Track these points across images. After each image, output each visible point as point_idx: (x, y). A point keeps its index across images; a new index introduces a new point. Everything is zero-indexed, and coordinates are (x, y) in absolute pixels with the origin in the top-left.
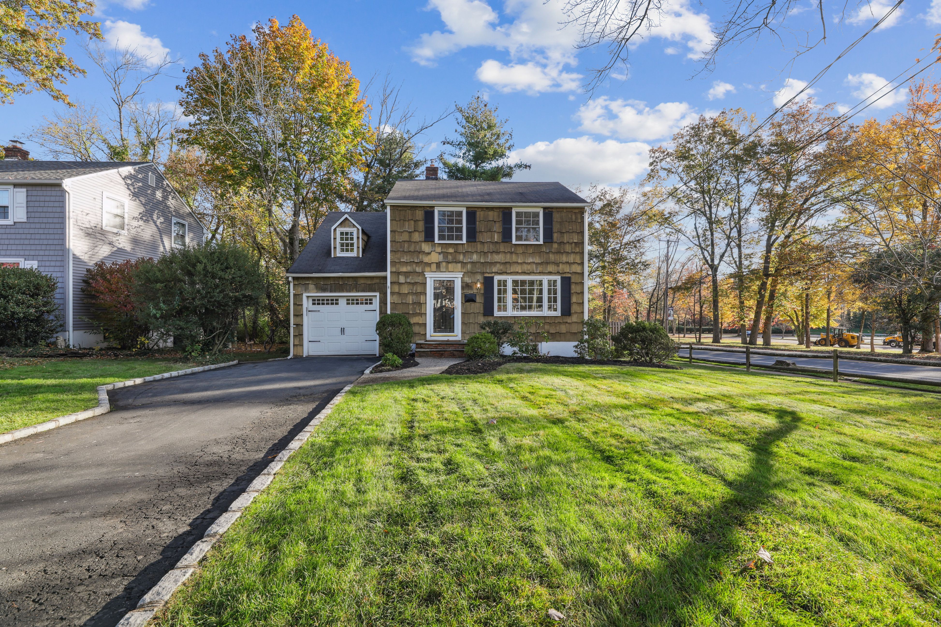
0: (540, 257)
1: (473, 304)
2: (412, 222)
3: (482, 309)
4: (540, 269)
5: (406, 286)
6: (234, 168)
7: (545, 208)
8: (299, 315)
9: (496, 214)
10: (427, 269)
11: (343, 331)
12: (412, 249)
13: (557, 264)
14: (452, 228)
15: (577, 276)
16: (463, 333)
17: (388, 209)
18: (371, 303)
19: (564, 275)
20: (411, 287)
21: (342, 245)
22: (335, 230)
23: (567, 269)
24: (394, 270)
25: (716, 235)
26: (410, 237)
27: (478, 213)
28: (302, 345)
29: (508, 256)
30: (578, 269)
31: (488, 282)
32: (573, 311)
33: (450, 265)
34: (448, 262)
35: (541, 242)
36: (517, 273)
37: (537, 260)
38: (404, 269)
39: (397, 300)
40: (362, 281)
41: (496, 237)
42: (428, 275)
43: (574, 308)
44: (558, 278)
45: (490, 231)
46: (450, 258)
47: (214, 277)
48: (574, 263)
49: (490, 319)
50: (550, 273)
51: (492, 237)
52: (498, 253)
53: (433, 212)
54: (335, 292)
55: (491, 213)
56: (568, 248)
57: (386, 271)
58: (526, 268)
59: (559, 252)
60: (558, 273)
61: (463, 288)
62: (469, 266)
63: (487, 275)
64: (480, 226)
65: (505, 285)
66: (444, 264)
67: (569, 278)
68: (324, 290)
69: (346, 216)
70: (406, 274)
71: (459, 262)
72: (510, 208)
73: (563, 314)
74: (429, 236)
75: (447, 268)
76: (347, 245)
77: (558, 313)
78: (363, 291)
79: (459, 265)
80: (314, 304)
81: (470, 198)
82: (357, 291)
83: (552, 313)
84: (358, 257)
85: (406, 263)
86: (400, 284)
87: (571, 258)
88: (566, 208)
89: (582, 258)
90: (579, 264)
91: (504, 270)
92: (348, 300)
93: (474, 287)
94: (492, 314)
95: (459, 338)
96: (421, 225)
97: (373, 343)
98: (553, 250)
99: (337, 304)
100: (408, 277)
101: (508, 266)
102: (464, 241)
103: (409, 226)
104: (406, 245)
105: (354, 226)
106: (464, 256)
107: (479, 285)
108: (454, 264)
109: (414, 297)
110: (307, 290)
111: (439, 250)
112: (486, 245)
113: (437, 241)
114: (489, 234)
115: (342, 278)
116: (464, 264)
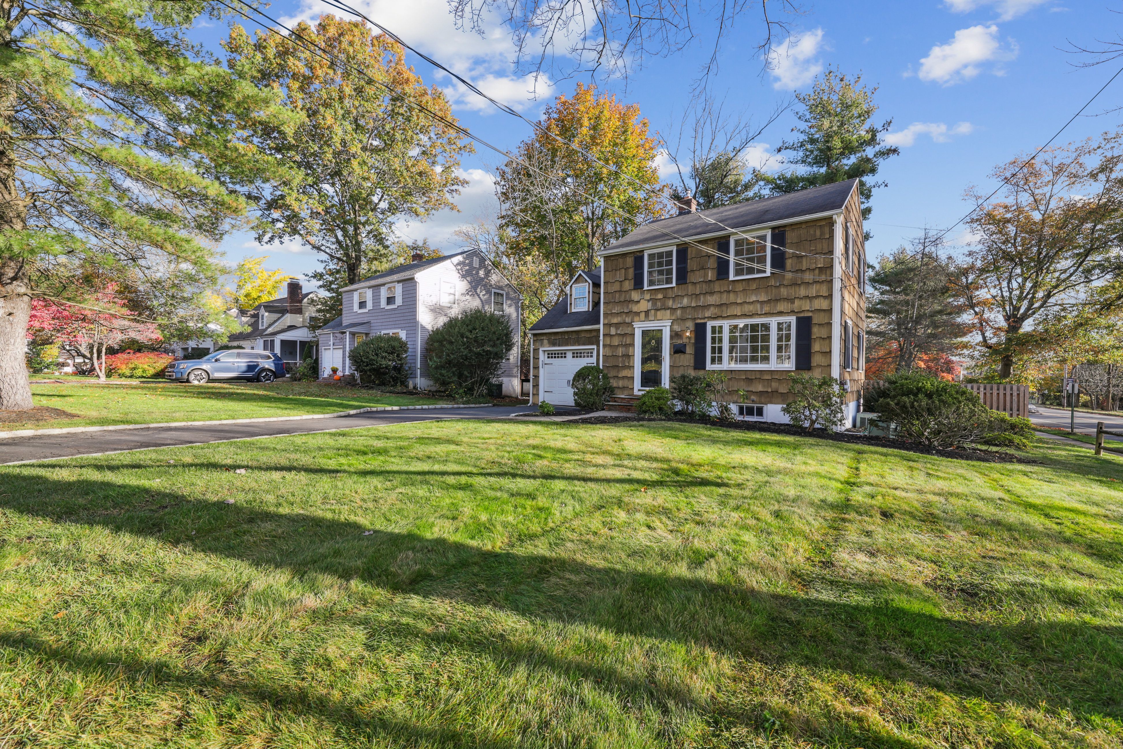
0: (767, 293)
1: (682, 356)
2: (623, 271)
3: (692, 361)
4: (766, 309)
5: (617, 338)
7: (773, 229)
8: (536, 368)
9: (711, 246)
10: (636, 318)
11: (569, 382)
12: (622, 299)
13: (792, 301)
15: (822, 314)
18: (592, 356)
19: (802, 315)
20: (620, 338)
21: (576, 300)
22: (571, 286)
23: (806, 306)
24: (606, 322)
26: (621, 286)
27: (690, 250)
28: (538, 394)
29: (725, 296)
30: (824, 304)
31: (700, 330)
32: (814, 363)
33: (659, 313)
34: (657, 310)
35: (768, 274)
36: (735, 317)
37: (763, 298)
38: (615, 320)
39: (608, 352)
40: (583, 335)
41: (711, 275)
42: (636, 325)
43: (816, 360)
44: (792, 319)
45: (703, 268)
46: (659, 304)
48: (817, 297)
49: (701, 373)
50: (781, 313)
51: (706, 275)
52: (712, 293)
53: (642, 257)
54: (562, 346)
55: (705, 247)
56: (808, 277)
57: (599, 323)
58: (747, 309)
59: (794, 284)
60: (792, 312)
61: (672, 338)
62: (679, 312)
63: (699, 321)
64: (691, 264)
65: (721, 332)
66: (653, 312)
67: (809, 318)
68: (554, 345)
69: (580, 272)
70: (617, 325)
71: (669, 308)
72: (728, 237)
73: (798, 367)
74: (638, 284)
75: (655, 315)
76: (580, 300)
77: (791, 366)
78: (584, 344)
79: (668, 312)
80: (547, 357)
82: (579, 345)
83: (783, 366)
84: (588, 311)
85: (618, 314)
86: (611, 336)
87: (813, 291)
88: (806, 222)
89: (831, 289)
90: (825, 297)
91: (720, 314)
92: (574, 353)
93: (684, 336)
94: (704, 368)
96: (631, 272)
98: (785, 282)
99: (565, 357)
100: (618, 328)
101: (724, 308)
102: (674, 284)
103: (620, 275)
104: (617, 295)
105: (586, 281)
106: (674, 301)
107: (688, 334)
108: (663, 312)
109: (624, 349)
110: (542, 345)
111: (648, 296)
112: (698, 286)
113: (646, 288)
114: (702, 272)
115: (567, 332)
116: (673, 310)
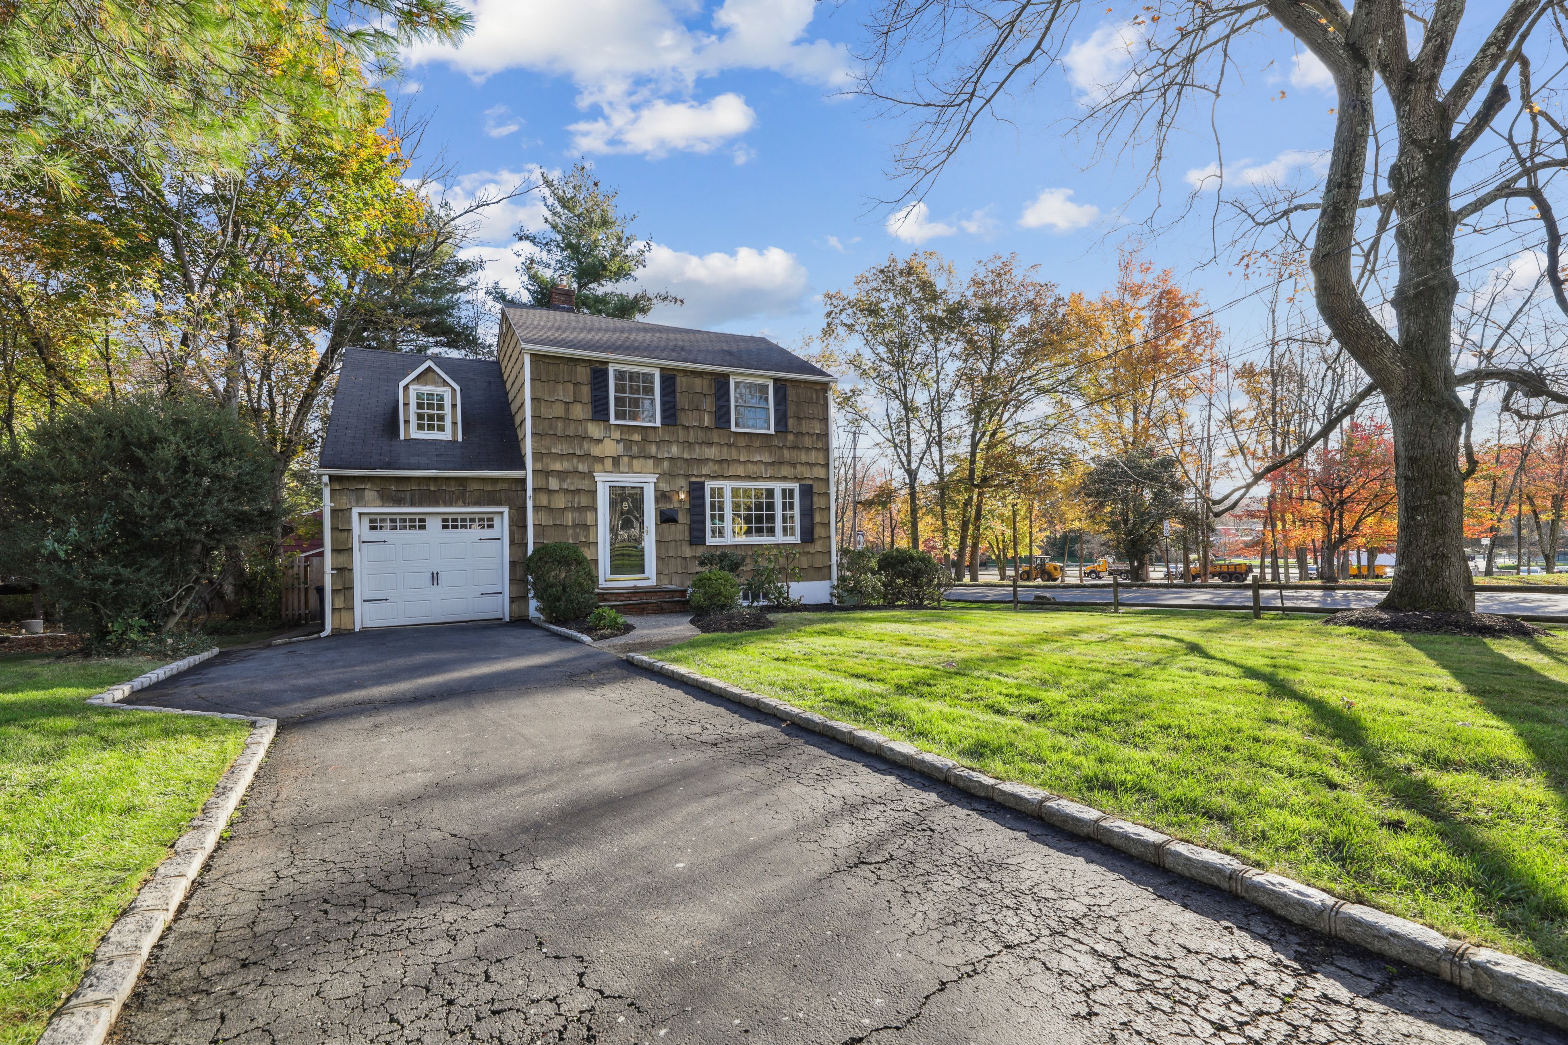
0: (770, 453)
1: (673, 526)
2: (570, 387)
3: (687, 534)
4: (770, 472)
5: (561, 495)
7: (776, 380)
8: (343, 549)
9: (706, 382)
10: (597, 467)
11: (435, 578)
12: (571, 431)
13: (794, 465)
14: (624, 398)
15: (821, 483)
16: (659, 573)
17: (527, 359)
18: (491, 526)
19: (804, 482)
20: (569, 497)
21: (420, 417)
22: (406, 388)
23: (807, 472)
24: (539, 467)
25: (912, 427)
26: (567, 410)
27: (678, 379)
28: (352, 609)
29: (725, 449)
30: (822, 473)
31: (696, 491)
32: (816, 536)
33: (635, 462)
34: (632, 457)
35: (772, 431)
36: (738, 478)
37: (767, 458)
38: (557, 466)
39: (546, 519)
40: (474, 486)
41: (707, 420)
42: (599, 477)
43: (819, 531)
44: (795, 486)
45: (697, 409)
46: (635, 449)
48: (816, 464)
49: (700, 550)
50: (785, 479)
51: (701, 419)
52: (710, 444)
53: (606, 372)
54: (421, 504)
55: (698, 381)
56: (808, 442)
57: (525, 468)
58: (751, 469)
59: (795, 448)
60: (795, 479)
61: (657, 500)
62: (666, 464)
63: (694, 479)
64: (682, 400)
65: (721, 496)
66: (626, 459)
67: (811, 486)
68: (398, 502)
69: (429, 363)
70: (562, 475)
71: (650, 457)
72: (726, 376)
73: (803, 540)
74: (600, 412)
75: (631, 466)
76: (431, 417)
77: (796, 539)
78: (478, 503)
79: (651, 462)
80: (373, 528)
81: (660, 354)
82: (466, 504)
83: (789, 540)
84: (454, 442)
85: (561, 456)
86: (550, 492)
87: (812, 457)
88: (805, 382)
89: (828, 458)
90: (823, 466)
91: (720, 472)
92: (444, 520)
93: (675, 498)
94: (703, 542)
95: (653, 582)
96: (586, 391)
97: (495, 597)
98: (788, 444)
99: (422, 527)
100: (564, 480)
101: (725, 466)
102: (658, 423)
103: (564, 392)
104: (560, 425)
105: (445, 383)
106: (658, 447)
107: (682, 496)
108: (642, 461)
109: (576, 515)
110: (360, 500)
111: (617, 435)
112: (691, 432)
113: (612, 420)
114: (696, 413)
115: (435, 479)
116: (657, 460)
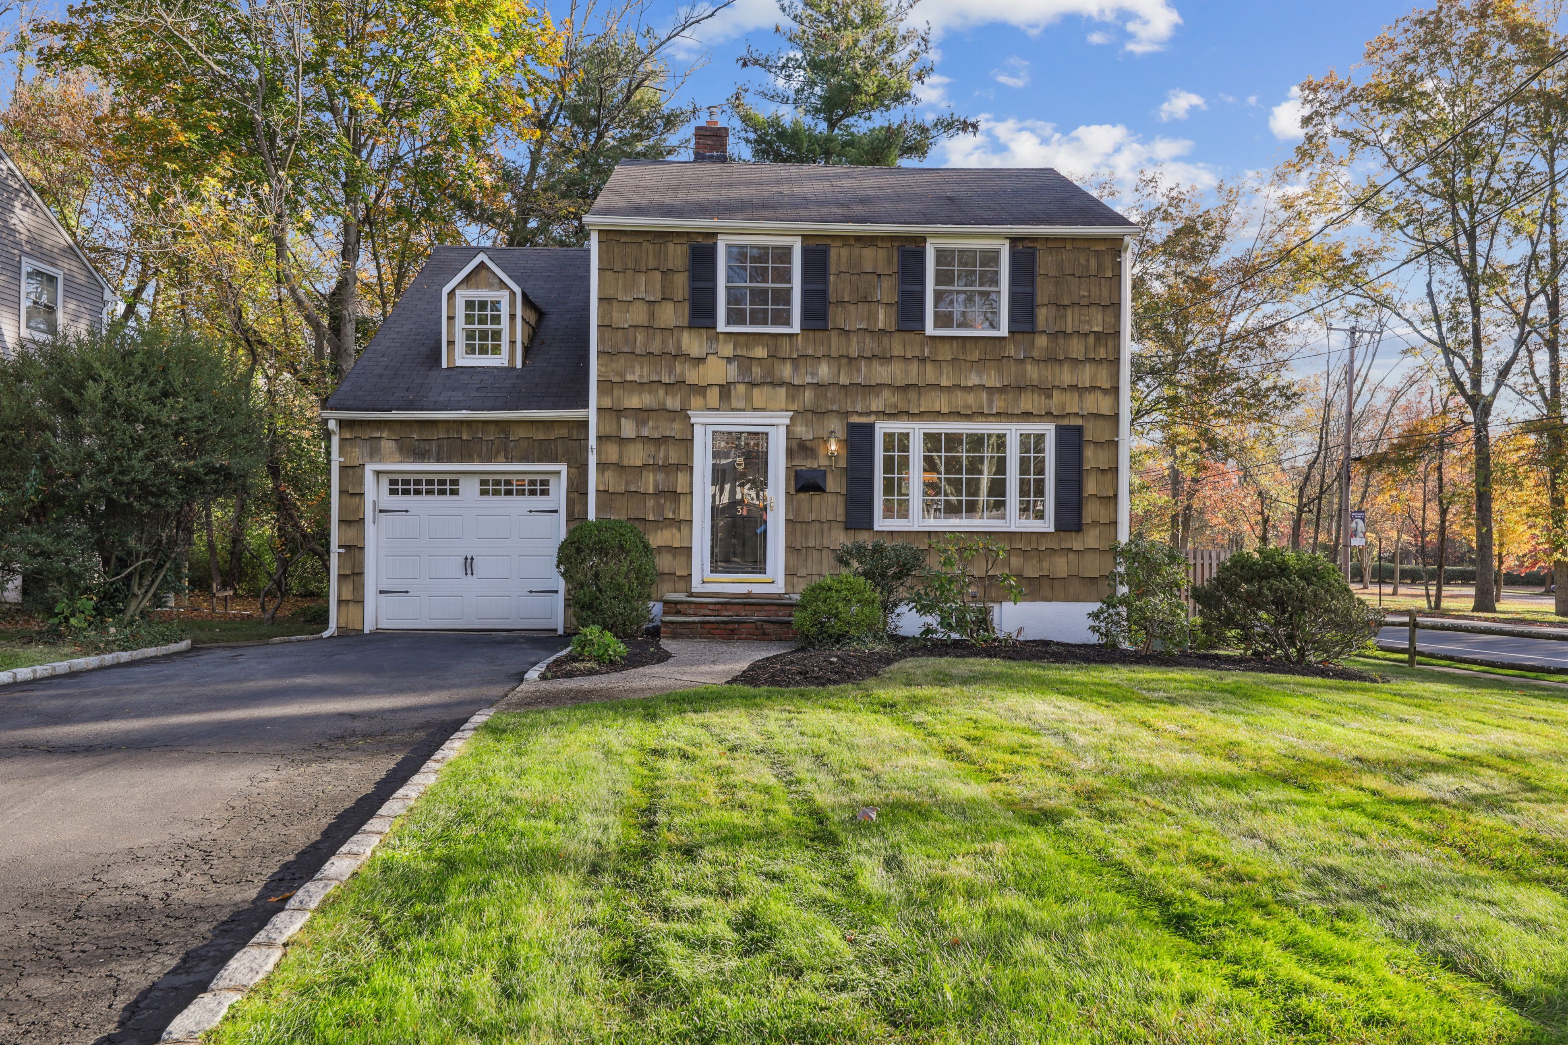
0: (1000, 371)
1: (817, 498)
2: (658, 276)
3: (841, 510)
4: (999, 404)
5: (639, 446)
6: (186, 128)
7: (1014, 240)
8: (353, 521)
9: (882, 254)
10: (696, 401)
11: (469, 564)
12: (656, 347)
13: (1046, 391)
14: (764, 291)
15: (1100, 423)
16: (790, 574)
17: (594, 238)
18: (545, 492)
19: (1065, 422)
20: (651, 448)
21: (470, 336)
22: (451, 294)
23: (1072, 403)
24: (607, 403)
26: (651, 314)
27: (833, 252)
28: (360, 602)
29: (914, 367)
30: (1104, 405)
31: (859, 439)
32: (1087, 519)
33: (756, 392)
34: (752, 385)
35: (1004, 331)
36: (937, 415)
37: (992, 380)
38: (634, 401)
39: (615, 483)
40: (521, 433)
41: (883, 318)
42: (696, 418)
43: (1092, 511)
44: (1048, 430)
45: (865, 300)
46: (757, 372)
47: (130, 417)
48: (1093, 389)
49: (864, 537)
50: (1027, 416)
51: (872, 317)
52: (886, 359)
53: (712, 251)
54: (450, 460)
55: (868, 253)
56: (1076, 348)
57: (586, 406)
58: (962, 400)
59: (1051, 360)
60: (1048, 415)
61: (790, 454)
62: (808, 395)
63: (855, 419)
64: (838, 286)
65: (905, 448)
66: (741, 388)
67: (1079, 429)
68: (421, 455)
69: (482, 257)
70: (641, 415)
71: (782, 384)
72: (921, 240)
73: (1059, 527)
74: (701, 313)
75: (748, 398)
76: (484, 335)
77: (1048, 525)
78: (524, 459)
79: (782, 391)
80: (393, 492)
81: (813, 211)
82: (509, 459)
83: (1032, 525)
84: (512, 368)
85: (640, 386)
86: (622, 441)
87: (1085, 376)
88: (1074, 239)
89: (1116, 376)
90: (1105, 391)
91: (903, 407)
92: (484, 483)
93: (822, 452)
94: (868, 525)
95: (779, 587)
96: (681, 283)
97: (548, 598)
98: (1035, 354)
99: (454, 492)
100: (644, 423)
101: (913, 395)
102: (796, 327)
103: (647, 286)
104: (640, 337)
105: (502, 284)
106: (796, 367)
107: (833, 447)
108: (767, 390)
109: (661, 477)
110: (375, 454)
111: (727, 350)
112: (854, 339)
113: (722, 326)
114: (863, 308)
115: (469, 423)
116: (794, 389)
